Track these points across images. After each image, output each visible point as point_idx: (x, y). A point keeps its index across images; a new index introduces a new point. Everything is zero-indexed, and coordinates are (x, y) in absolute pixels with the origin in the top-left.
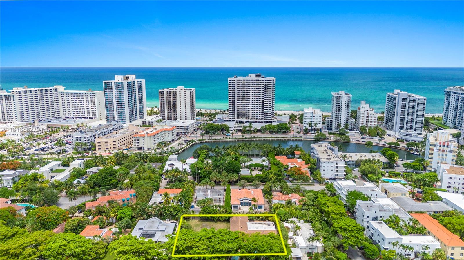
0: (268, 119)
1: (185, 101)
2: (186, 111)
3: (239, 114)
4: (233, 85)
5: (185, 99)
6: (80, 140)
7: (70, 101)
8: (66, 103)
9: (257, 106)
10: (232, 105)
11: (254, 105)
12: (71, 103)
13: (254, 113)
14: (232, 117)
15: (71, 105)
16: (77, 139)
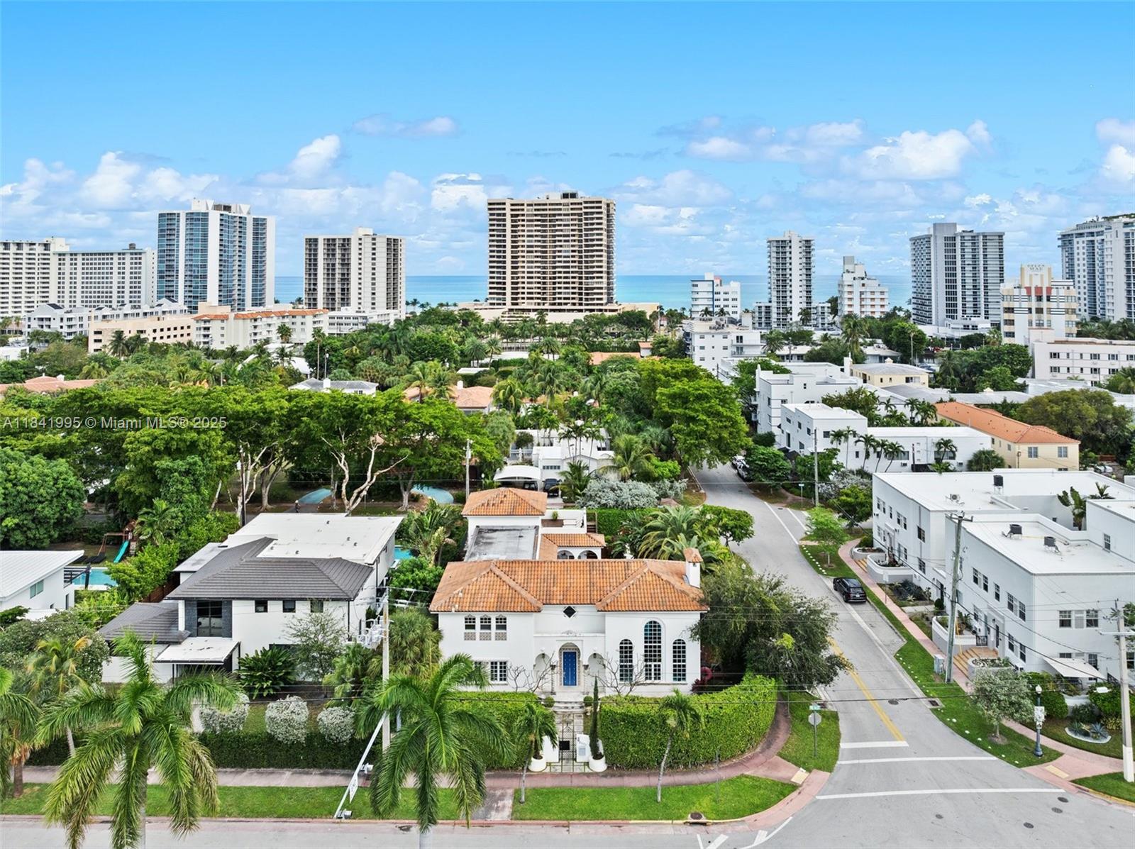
0: (595, 302)
1: (374, 264)
2: (374, 289)
3: (518, 293)
4: (499, 215)
5: (374, 259)
6: (49, 327)
7: (79, 276)
8: (67, 280)
9: (565, 272)
10: (498, 267)
11: (557, 270)
12: (79, 280)
13: (557, 290)
14: (498, 299)
15: (79, 285)
16: (41, 323)
